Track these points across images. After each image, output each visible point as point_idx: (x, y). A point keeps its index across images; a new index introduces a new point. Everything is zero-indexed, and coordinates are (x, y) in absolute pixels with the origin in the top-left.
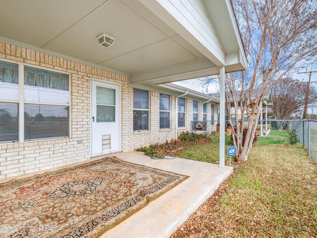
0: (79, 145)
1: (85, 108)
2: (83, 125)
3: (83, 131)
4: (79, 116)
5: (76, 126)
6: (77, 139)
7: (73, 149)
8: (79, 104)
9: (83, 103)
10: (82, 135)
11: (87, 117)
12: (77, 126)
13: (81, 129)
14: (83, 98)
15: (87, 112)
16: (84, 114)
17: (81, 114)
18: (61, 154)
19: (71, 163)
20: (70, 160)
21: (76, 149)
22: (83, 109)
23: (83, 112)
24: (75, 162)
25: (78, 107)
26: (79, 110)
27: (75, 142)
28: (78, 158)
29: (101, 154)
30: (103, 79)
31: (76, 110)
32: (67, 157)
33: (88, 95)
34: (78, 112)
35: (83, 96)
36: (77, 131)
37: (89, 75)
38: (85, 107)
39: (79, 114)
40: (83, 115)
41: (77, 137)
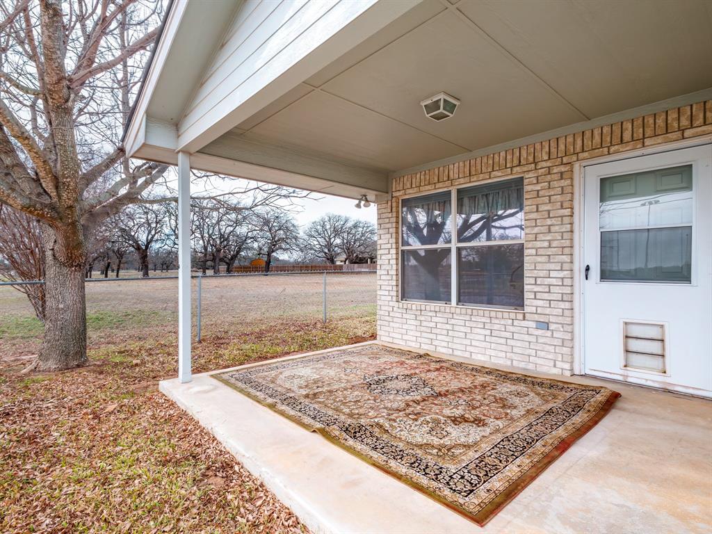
0: (540, 332)
1: (555, 244)
2: (550, 285)
3: (550, 301)
4: (540, 264)
5: (533, 286)
6: (536, 317)
7: (527, 338)
8: (540, 237)
9: (550, 232)
10: (548, 311)
11: (562, 267)
12: (536, 289)
13: (546, 296)
14: (549, 222)
15: (562, 255)
16: (551, 261)
17: (544, 259)
18: (503, 341)
19: (522, 365)
20: (521, 359)
21: (533, 339)
22: (550, 247)
23: (549, 255)
24: (531, 367)
25: (538, 244)
26: (541, 252)
27: (530, 322)
28: (539, 361)
29: (620, 378)
30: (617, 152)
31: (533, 252)
32: (515, 350)
33: (564, 210)
34: (536, 255)
35: (549, 217)
36: (535, 298)
37: (565, 160)
38: (556, 242)
39: (539, 259)
40: (549, 262)
41: (536, 313)
